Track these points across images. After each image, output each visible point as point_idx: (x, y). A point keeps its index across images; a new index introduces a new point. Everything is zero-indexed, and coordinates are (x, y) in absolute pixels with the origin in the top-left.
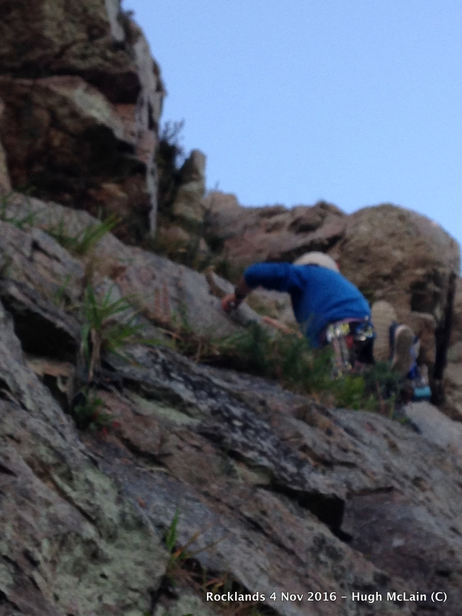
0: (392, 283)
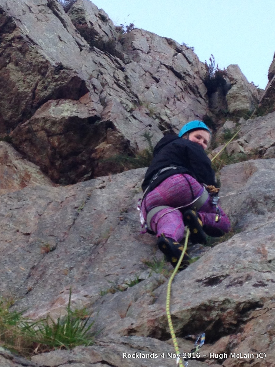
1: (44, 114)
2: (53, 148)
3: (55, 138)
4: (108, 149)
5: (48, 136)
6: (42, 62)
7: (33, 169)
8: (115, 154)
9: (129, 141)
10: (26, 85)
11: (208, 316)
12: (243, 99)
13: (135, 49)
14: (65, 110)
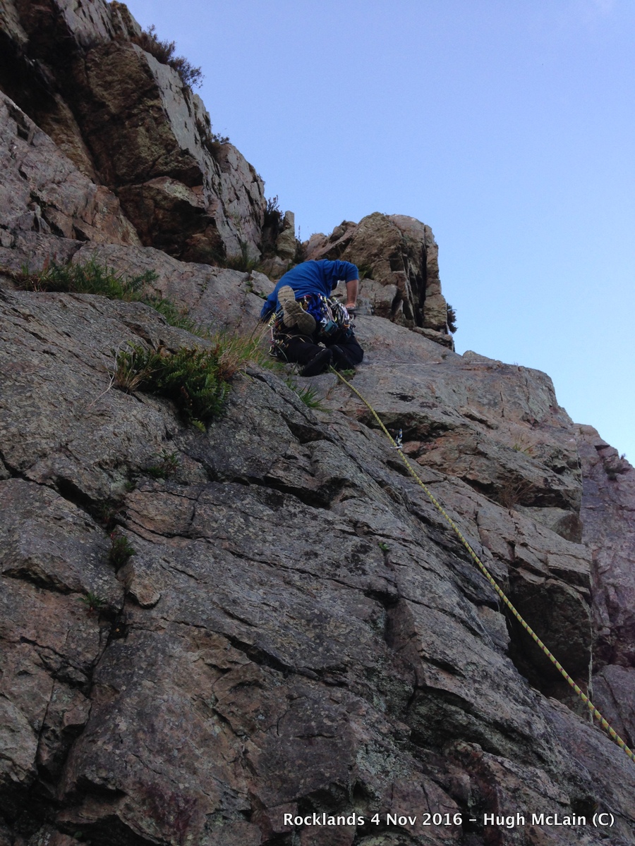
0: (379, 258)
1: (158, 186)
2: (156, 219)
3: (162, 211)
4: (203, 242)
5: (156, 207)
6: (171, 140)
7: (132, 231)
8: (208, 249)
9: (223, 242)
10: (150, 152)
13: (228, 162)
14: (179, 191)
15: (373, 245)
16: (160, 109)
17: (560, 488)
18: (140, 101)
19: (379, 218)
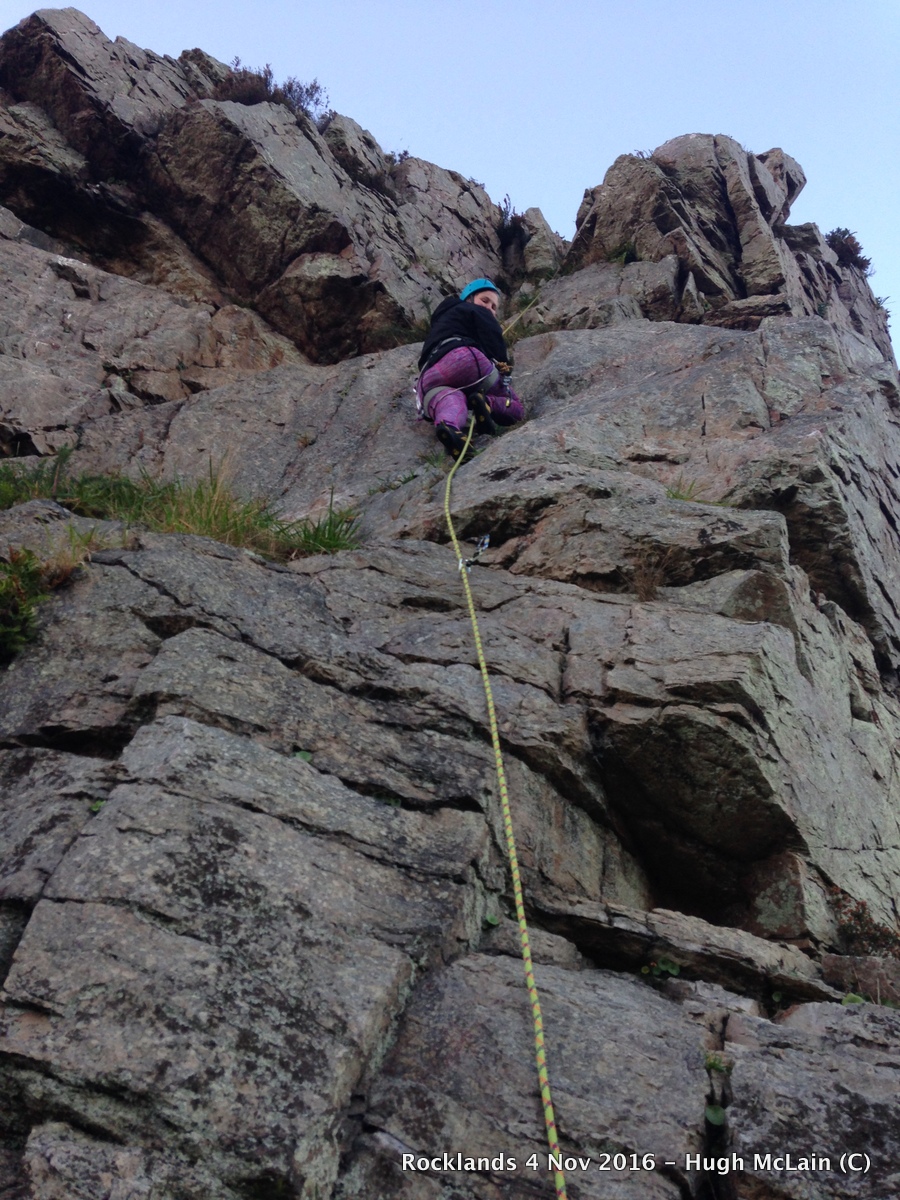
1: (297, 273)
2: (310, 317)
3: (312, 304)
4: (378, 319)
5: (303, 302)
6: (291, 202)
7: (285, 345)
8: (386, 326)
9: (403, 309)
10: (272, 233)
11: (493, 515)
12: (545, 255)
13: (410, 186)
14: (323, 266)
15: (624, 208)
16: (263, 169)
17: (730, 537)
18: (236, 171)
19: (626, 163)
